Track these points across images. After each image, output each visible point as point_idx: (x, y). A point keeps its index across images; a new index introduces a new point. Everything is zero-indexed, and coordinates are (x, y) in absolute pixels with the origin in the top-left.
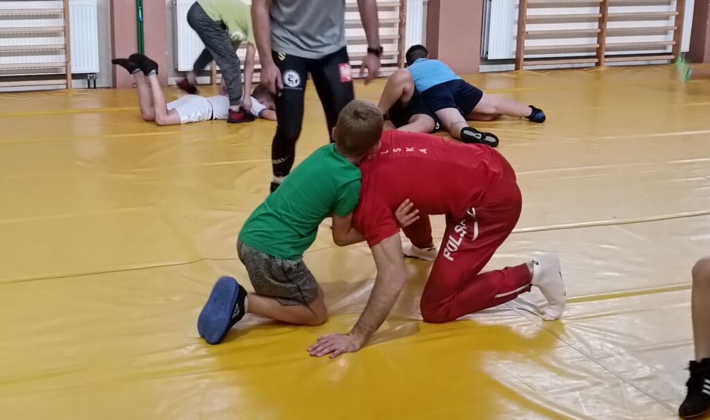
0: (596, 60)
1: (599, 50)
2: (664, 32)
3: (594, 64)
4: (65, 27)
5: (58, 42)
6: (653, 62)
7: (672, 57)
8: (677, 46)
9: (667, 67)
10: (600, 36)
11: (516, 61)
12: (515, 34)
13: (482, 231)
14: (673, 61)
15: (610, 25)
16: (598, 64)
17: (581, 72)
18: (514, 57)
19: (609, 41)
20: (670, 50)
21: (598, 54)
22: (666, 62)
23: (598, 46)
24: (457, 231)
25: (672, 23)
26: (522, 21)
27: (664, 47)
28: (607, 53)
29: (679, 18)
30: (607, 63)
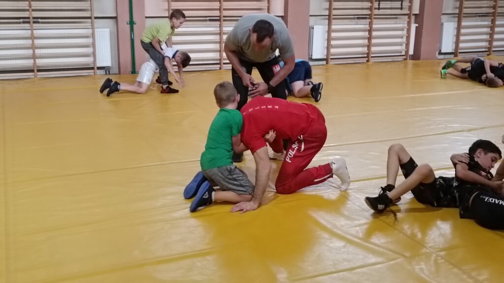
0: (367, 59)
1: (368, 54)
2: (401, 44)
3: (366, 61)
4: (93, 43)
5: (89, 50)
6: (395, 60)
7: (405, 57)
8: (407, 52)
9: (402, 62)
10: (369, 47)
11: (326, 60)
12: (326, 46)
13: (306, 147)
14: (405, 59)
15: (374, 41)
16: (368, 61)
17: (359, 65)
18: (326, 57)
19: (373, 49)
20: (403, 53)
21: (368, 56)
22: (401, 60)
23: (368, 52)
24: (293, 147)
25: (404, 40)
26: (329, 39)
27: (401, 52)
28: (372, 55)
29: (408, 38)
30: (372, 60)
